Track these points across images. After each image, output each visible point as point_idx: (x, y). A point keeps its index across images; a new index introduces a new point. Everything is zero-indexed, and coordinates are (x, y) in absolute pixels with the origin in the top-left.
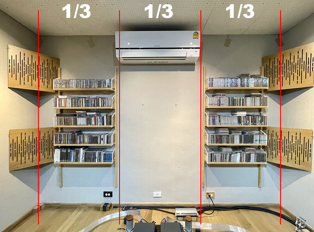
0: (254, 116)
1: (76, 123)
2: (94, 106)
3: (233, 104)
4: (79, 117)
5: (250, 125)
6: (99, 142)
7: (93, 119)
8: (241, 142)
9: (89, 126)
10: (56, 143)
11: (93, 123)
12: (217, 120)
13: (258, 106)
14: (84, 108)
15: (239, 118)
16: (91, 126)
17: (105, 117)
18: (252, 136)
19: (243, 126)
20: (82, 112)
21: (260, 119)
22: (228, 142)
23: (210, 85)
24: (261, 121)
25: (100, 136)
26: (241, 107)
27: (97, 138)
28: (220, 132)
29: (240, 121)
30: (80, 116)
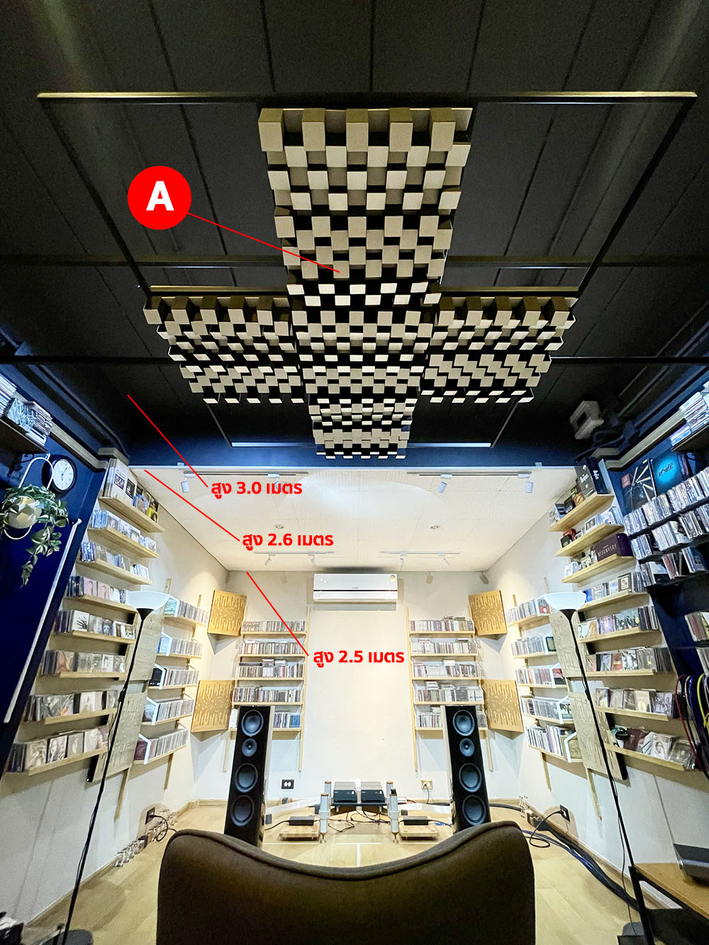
0: (464, 666)
1: (261, 675)
2: (284, 653)
3: (439, 652)
4: (265, 666)
5: (461, 677)
6: (286, 700)
7: (282, 668)
8: (453, 700)
9: (276, 678)
10: (234, 701)
11: (281, 674)
12: (423, 671)
13: (467, 653)
14: (272, 655)
15: (448, 668)
16: (279, 679)
17: (295, 667)
18: (466, 693)
19: (453, 678)
20: (269, 660)
21: (471, 670)
22: (438, 700)
23: (412, 628)
24: (473, 672)
25: (288, 691)
26: (449, 654)
27: (283, 693)
28: (428, 686)
29: (449, 673)
30: (267, 665)
